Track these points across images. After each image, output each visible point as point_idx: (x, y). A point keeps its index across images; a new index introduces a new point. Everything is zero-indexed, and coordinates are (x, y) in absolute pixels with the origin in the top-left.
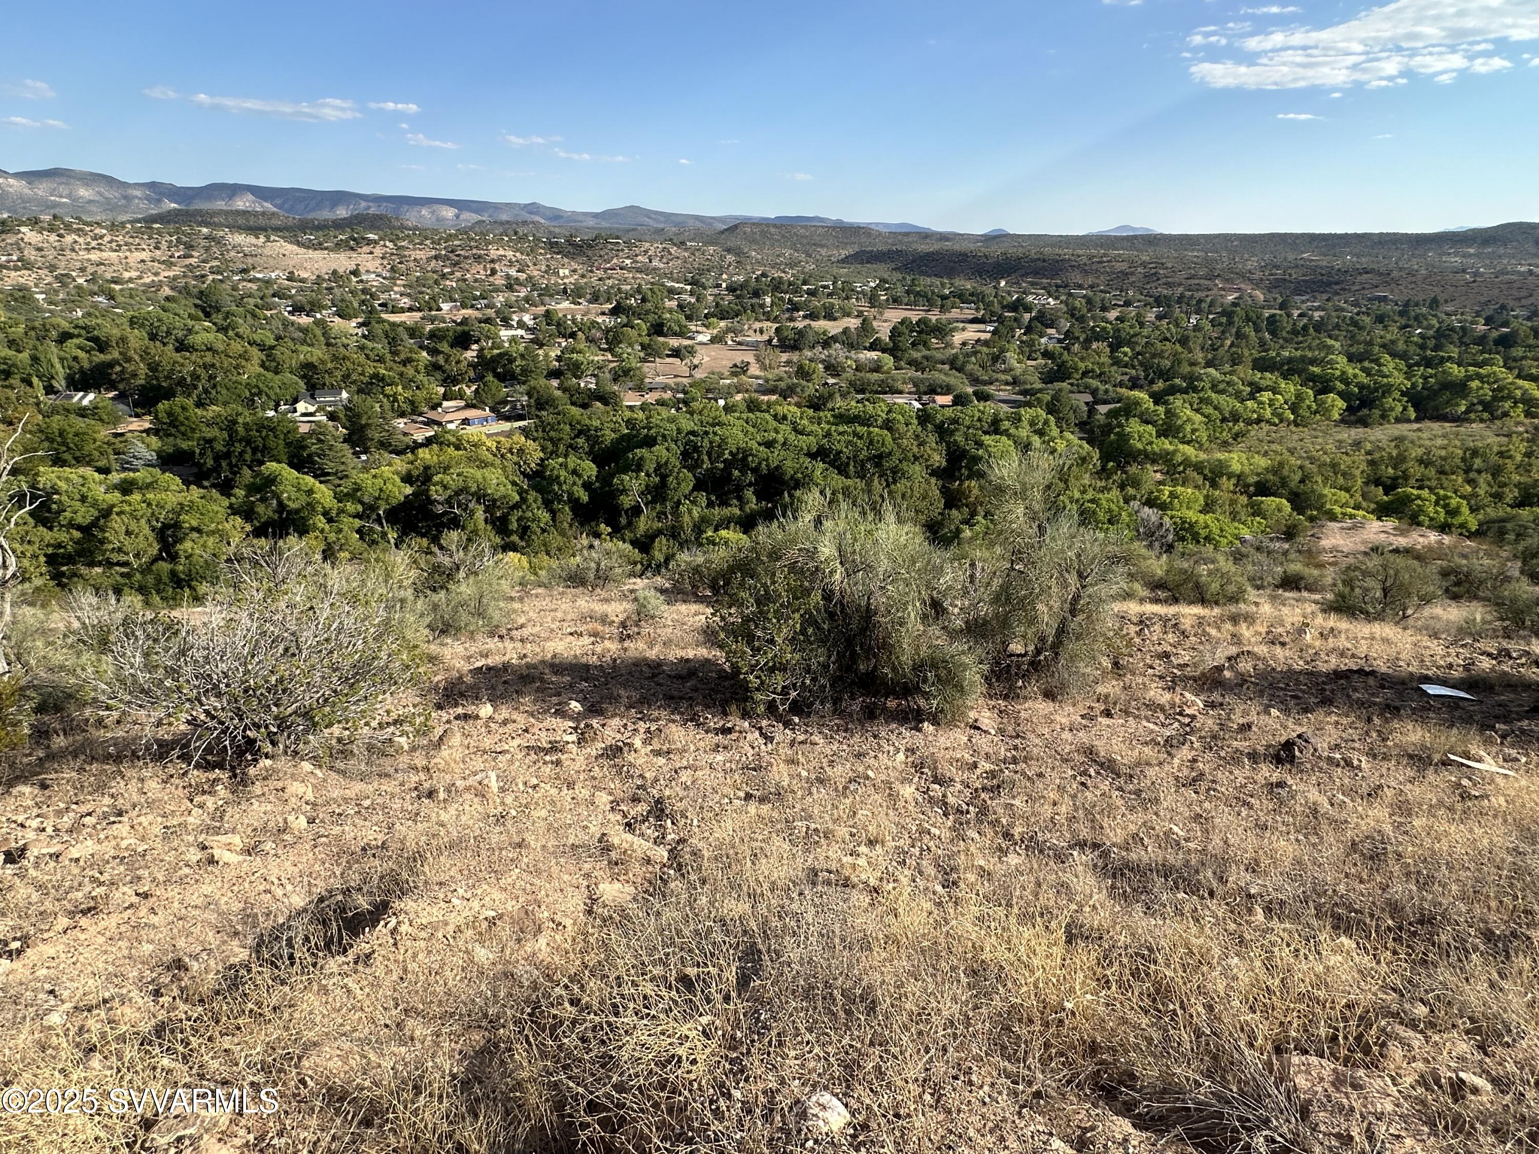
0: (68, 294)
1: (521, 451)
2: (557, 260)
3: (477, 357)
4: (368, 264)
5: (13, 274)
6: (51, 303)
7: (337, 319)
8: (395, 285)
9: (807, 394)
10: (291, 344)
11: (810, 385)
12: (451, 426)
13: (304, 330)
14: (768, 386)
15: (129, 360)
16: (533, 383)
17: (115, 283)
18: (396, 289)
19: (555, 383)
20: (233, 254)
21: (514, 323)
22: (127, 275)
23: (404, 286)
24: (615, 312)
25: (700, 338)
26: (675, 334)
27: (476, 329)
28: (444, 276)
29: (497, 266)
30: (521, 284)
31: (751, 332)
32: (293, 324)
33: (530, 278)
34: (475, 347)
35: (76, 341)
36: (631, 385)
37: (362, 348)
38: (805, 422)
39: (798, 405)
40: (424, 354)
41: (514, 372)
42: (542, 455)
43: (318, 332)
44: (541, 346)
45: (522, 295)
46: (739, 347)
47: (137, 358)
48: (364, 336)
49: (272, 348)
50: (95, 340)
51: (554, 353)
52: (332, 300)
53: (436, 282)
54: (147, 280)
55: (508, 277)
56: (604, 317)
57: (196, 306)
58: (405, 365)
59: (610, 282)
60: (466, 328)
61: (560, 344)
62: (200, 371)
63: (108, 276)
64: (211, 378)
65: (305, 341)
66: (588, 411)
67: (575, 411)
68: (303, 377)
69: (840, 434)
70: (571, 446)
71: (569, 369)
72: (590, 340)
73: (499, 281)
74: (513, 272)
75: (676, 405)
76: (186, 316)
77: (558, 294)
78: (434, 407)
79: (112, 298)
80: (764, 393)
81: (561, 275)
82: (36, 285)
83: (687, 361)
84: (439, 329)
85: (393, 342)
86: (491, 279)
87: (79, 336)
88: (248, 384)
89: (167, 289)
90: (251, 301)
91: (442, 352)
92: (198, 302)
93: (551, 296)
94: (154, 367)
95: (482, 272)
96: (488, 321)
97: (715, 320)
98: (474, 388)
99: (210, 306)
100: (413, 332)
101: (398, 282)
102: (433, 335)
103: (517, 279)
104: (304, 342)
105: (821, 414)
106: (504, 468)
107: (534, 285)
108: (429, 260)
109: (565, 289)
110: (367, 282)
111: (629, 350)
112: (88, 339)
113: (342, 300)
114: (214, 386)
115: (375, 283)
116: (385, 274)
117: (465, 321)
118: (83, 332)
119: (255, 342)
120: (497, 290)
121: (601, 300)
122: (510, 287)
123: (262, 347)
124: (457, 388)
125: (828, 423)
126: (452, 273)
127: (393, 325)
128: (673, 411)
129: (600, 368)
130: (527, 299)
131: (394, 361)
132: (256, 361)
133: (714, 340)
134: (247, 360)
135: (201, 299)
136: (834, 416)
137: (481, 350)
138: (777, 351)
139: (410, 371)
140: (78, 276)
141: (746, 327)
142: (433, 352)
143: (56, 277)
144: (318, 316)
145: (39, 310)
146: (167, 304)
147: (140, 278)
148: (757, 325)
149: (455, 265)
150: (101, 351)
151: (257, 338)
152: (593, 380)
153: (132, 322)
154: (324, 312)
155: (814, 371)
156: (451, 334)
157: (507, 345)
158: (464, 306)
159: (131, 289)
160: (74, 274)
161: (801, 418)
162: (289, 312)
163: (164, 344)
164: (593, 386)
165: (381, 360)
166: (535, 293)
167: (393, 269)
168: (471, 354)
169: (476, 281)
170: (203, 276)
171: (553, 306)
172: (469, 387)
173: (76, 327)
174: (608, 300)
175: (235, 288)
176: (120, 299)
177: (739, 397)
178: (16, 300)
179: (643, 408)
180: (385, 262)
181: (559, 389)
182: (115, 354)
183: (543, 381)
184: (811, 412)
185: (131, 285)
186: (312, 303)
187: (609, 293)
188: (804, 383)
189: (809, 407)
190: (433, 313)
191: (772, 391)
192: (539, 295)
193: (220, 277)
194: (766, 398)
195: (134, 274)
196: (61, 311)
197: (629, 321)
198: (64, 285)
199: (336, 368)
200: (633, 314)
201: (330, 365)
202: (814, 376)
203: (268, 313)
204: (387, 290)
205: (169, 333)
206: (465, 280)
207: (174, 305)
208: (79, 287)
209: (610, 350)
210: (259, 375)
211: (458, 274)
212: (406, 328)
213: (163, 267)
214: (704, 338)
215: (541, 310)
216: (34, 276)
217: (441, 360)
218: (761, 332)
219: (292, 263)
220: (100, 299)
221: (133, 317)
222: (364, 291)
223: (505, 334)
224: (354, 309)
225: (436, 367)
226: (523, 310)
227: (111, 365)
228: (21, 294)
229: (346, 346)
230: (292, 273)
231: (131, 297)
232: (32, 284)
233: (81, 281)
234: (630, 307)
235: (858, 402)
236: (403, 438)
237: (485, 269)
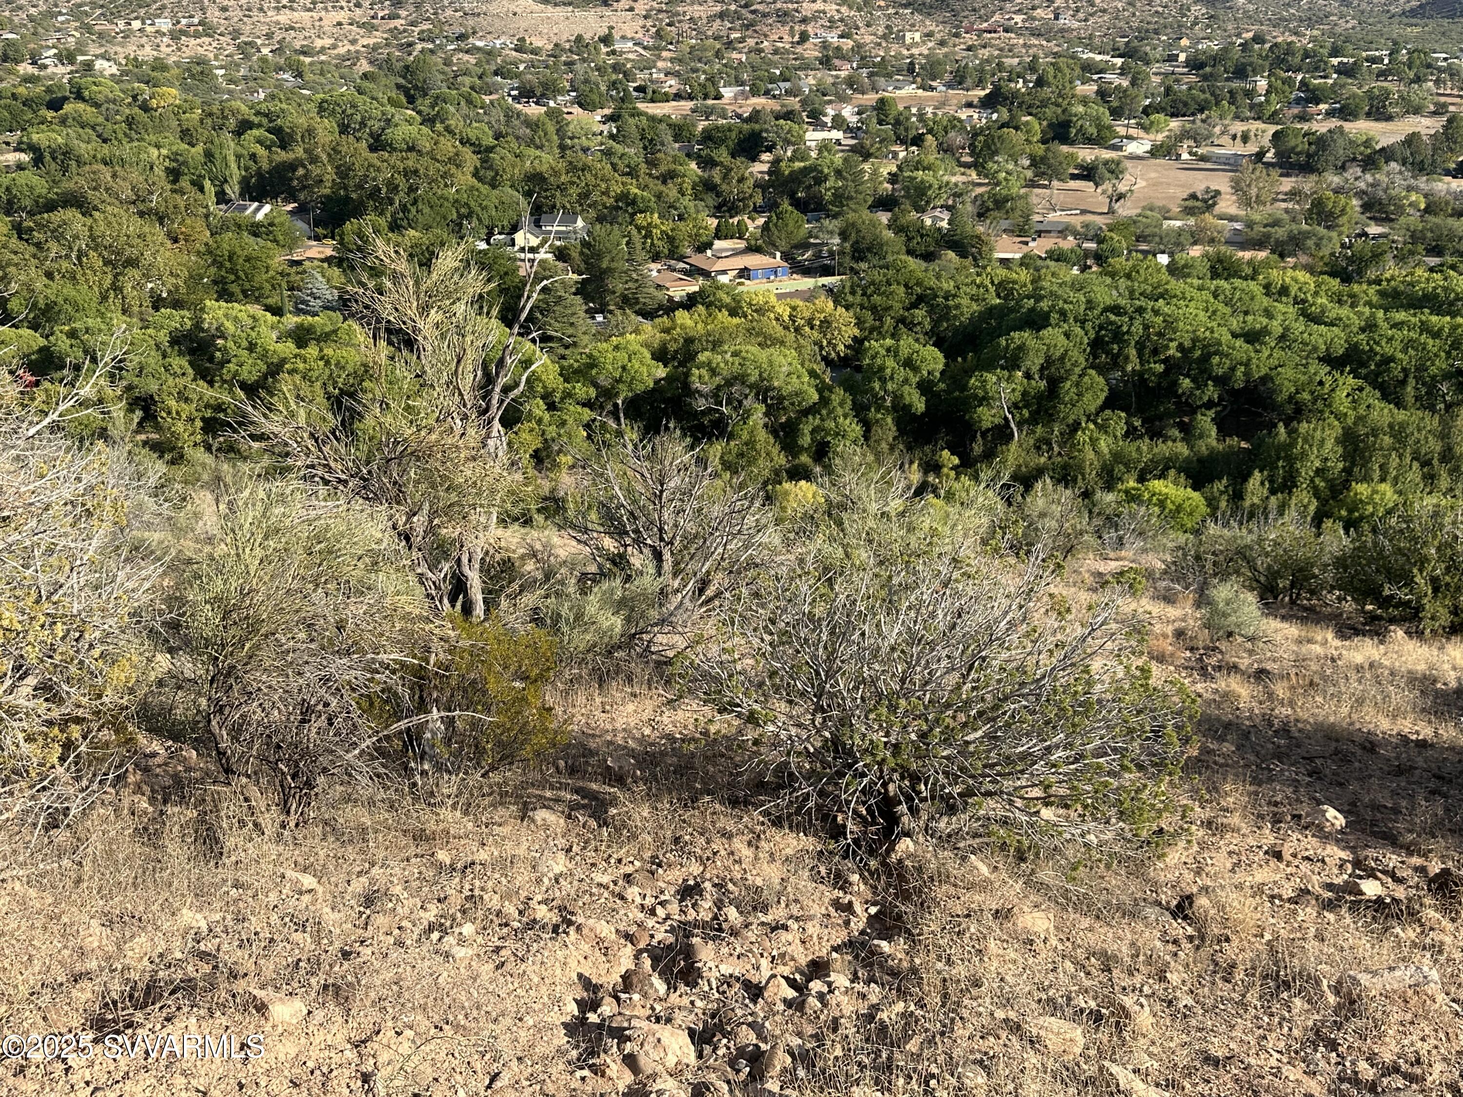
0: (250, 69)
1: (826, 324)
2: (902, 17)
3: (769, 173)
4: (625, 27)
5: (192, 42)
6: (231, 81)
7: (576, 110)
8: (659, 57)
9: (1326, 251)
10: (514, 145)
11: (1334, 234)
12: (724, 279)
13: (533, 125)
14: (1253, 234)
15: (314, 160)
16: (851, 216)
17: (305, 53)
18: (660, 64)
19: (884, 217)
20: (449, 12)
21: (828, 120)
22: (319, 43)
23: (672, 60)
24: (989, 103)
25: (1132, 148)
26: (1090, 141)
27: (770, 130)
28: (730, 45)
29: (810, 29)
30: (843, 58)
31: (1226, 140)
32: (519, 115)
33: (859, 47)
34: (766, 157)
35: (255, 132)
36: (1005, 224)
37: (608, 153)
38: (1322, 300)
39: (1310, 269)
40: (693, 165)
41: (822, 198)
42: (856, 332)
43: (551, 128)
44: (867, 156)
45: (843, 74)
46: (1202, 165)
47: (324, 157)
48: (612, 136)
49: (490, 149)
50: (277, 131)
51: (888, 168)
52: (572, 81)
53: (718, 54)
54: (342, 51)
55: (825, 45)
56: (970, 112)
57: (399, 86)
58: (664, 182)
59: (985, 53)
60: (757, 127)
61: (895, 155)
62: (400, 180)
63: (298, 44)
64: (412, 189)
65: (532, 140)
66: (935, 266)
67: (914, 264)
68: (528, 194)
69: (1395, 325)
70: (902, 320)
71: (907, 196)
72: (945, 149)
73: (811, 51)
74: (833, 38)
75: (1082, 260)
76: (385, 101)
77: (899, 72)
78: (702, 248)
79: (299, 75)
80: (1244, 245)
81: (908, 41)
82: (216, 58)
83: (1107, 186)
84: (717, 128)
85: (650, 145)
86: (799, 49)
87: (260, 126)
88: (456, 201)
89: (364, 62)
90: (467, 80)
91: (721, 164)
92: (401, 81)
93: (889, 76)
94: (343, 171)
95: (787, 38)
96: (789, 115)
97: (1161, 117)
98: (761, 221)
99: (416, 88)
100: (679, 131)
101: (665, 54)
102: (708, 137)
103: (838, 48)
104: (531, 143)
105: (1356, 287)
106: (799, 348)
107: (863, 58)
108: (711, 19)
109: (912, 64)
110: (622, 53)
111: (1011, 166)
112: (268, 131)
113: (586, 81)
114: (415, 202)
115: (631, 56)
116: (648, 41)
117: (755, 116)
118: (265, 121)
119: (468, 140)
120: (806, 67)
121: (969, 82)
122: (826, 62)
123: (479, 149)
124: (735, 220)
125: (1369, 303)
126: (742, 40)
127: (652, 119)
128: (1075, 271)
129: (956, 195)
130: (850, 82)
131: (650, 175)
132: (469, 168)
133: (1155, 152)
134: (458, 166)
135: (404, 78)
136: (1382, 294)
137: (776, 162)
138: (1275, 173)
139: (671, 191)
140: (263, 45)
141: (1217, 130)
142: (706, 163)
143: (239, 47)
144: (552, 104)
145: (217, 90)
146: (366, 84)
147: (334, 47)
148: (1238, 127)
149: (747, 27)
150: (283, 147)
151: (472, 134)
152: (946, 216)
153: (321, 109)
154: (560, 98)
155: (1343, 211)
156: (734, 135)
157: (814, 154)
158: (755, 92)
159: (322, 62)
160: (259, 42)
161: (1316, 294)
162: (514, 98)
163: (358, 140)
164: (944, 224)
165: (632, 173)
166: (864, 72)
167: (659, 35)
168: (760, 168)
169: (776, 52)
170: (410, 45)
171: (890, 93)
172: (753, 220)
173: (258, 113)
174: (980, 83)
175: (447, 63)
176: (309, 76)
177: (1196, 252)
178: (192, 76)
179: (1026, 262)
180: (649, 23)
181: (889, 227)
182: (299, 152)
183: (866, 214)
184: (1335, 283)
185: (323, 58)
186: (545, 85)
187: (982, 71)
188: (1321, 230)
189: (1333, 274)
190: (710, 102)
191: (1258, 244)
192: (871, 75)
193: (431, 46)
194: (1247, 255)
195: (327, 42)
196: (242, 92)
197: (1012, 117)
198: (247, 57)
199: (573, 183)
200: (1020, 105)
201: (564, 178)
202: (1343, 220)
203: (487, 99)
204: (648, 66)
205: (363, 124)
206: (761, 51)
207: (372, 85)
208: (264, 60)
209: (974, 165)
210: (472, 188)
211: (751, 42)
212: (670, 125)
213: (362, 31)
214: (1139, 147)
215: (871, 98)
216: (215, 44)
217: (716, 175)
218: (1245, 138)
219: (523, 25)
220: (286, 76)
221: (323, 101)
222: (616, 68)
223: (813, 137)
224: (601, 95)
225: (708, 186)
226: (843, 99)
227: (292, 166)
228: (199, 69)
229: (585, 150)
230: (522, 40)
231: (322, 74)
232: (211, 56)
233: (265, 51)
234: (1016, 94)
235: (1432, 270)
236: (656, 293)
237: (792, 33)
